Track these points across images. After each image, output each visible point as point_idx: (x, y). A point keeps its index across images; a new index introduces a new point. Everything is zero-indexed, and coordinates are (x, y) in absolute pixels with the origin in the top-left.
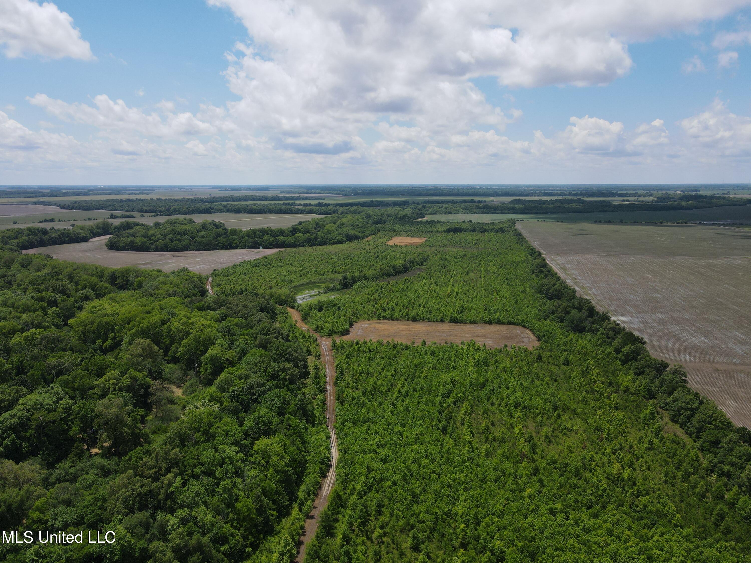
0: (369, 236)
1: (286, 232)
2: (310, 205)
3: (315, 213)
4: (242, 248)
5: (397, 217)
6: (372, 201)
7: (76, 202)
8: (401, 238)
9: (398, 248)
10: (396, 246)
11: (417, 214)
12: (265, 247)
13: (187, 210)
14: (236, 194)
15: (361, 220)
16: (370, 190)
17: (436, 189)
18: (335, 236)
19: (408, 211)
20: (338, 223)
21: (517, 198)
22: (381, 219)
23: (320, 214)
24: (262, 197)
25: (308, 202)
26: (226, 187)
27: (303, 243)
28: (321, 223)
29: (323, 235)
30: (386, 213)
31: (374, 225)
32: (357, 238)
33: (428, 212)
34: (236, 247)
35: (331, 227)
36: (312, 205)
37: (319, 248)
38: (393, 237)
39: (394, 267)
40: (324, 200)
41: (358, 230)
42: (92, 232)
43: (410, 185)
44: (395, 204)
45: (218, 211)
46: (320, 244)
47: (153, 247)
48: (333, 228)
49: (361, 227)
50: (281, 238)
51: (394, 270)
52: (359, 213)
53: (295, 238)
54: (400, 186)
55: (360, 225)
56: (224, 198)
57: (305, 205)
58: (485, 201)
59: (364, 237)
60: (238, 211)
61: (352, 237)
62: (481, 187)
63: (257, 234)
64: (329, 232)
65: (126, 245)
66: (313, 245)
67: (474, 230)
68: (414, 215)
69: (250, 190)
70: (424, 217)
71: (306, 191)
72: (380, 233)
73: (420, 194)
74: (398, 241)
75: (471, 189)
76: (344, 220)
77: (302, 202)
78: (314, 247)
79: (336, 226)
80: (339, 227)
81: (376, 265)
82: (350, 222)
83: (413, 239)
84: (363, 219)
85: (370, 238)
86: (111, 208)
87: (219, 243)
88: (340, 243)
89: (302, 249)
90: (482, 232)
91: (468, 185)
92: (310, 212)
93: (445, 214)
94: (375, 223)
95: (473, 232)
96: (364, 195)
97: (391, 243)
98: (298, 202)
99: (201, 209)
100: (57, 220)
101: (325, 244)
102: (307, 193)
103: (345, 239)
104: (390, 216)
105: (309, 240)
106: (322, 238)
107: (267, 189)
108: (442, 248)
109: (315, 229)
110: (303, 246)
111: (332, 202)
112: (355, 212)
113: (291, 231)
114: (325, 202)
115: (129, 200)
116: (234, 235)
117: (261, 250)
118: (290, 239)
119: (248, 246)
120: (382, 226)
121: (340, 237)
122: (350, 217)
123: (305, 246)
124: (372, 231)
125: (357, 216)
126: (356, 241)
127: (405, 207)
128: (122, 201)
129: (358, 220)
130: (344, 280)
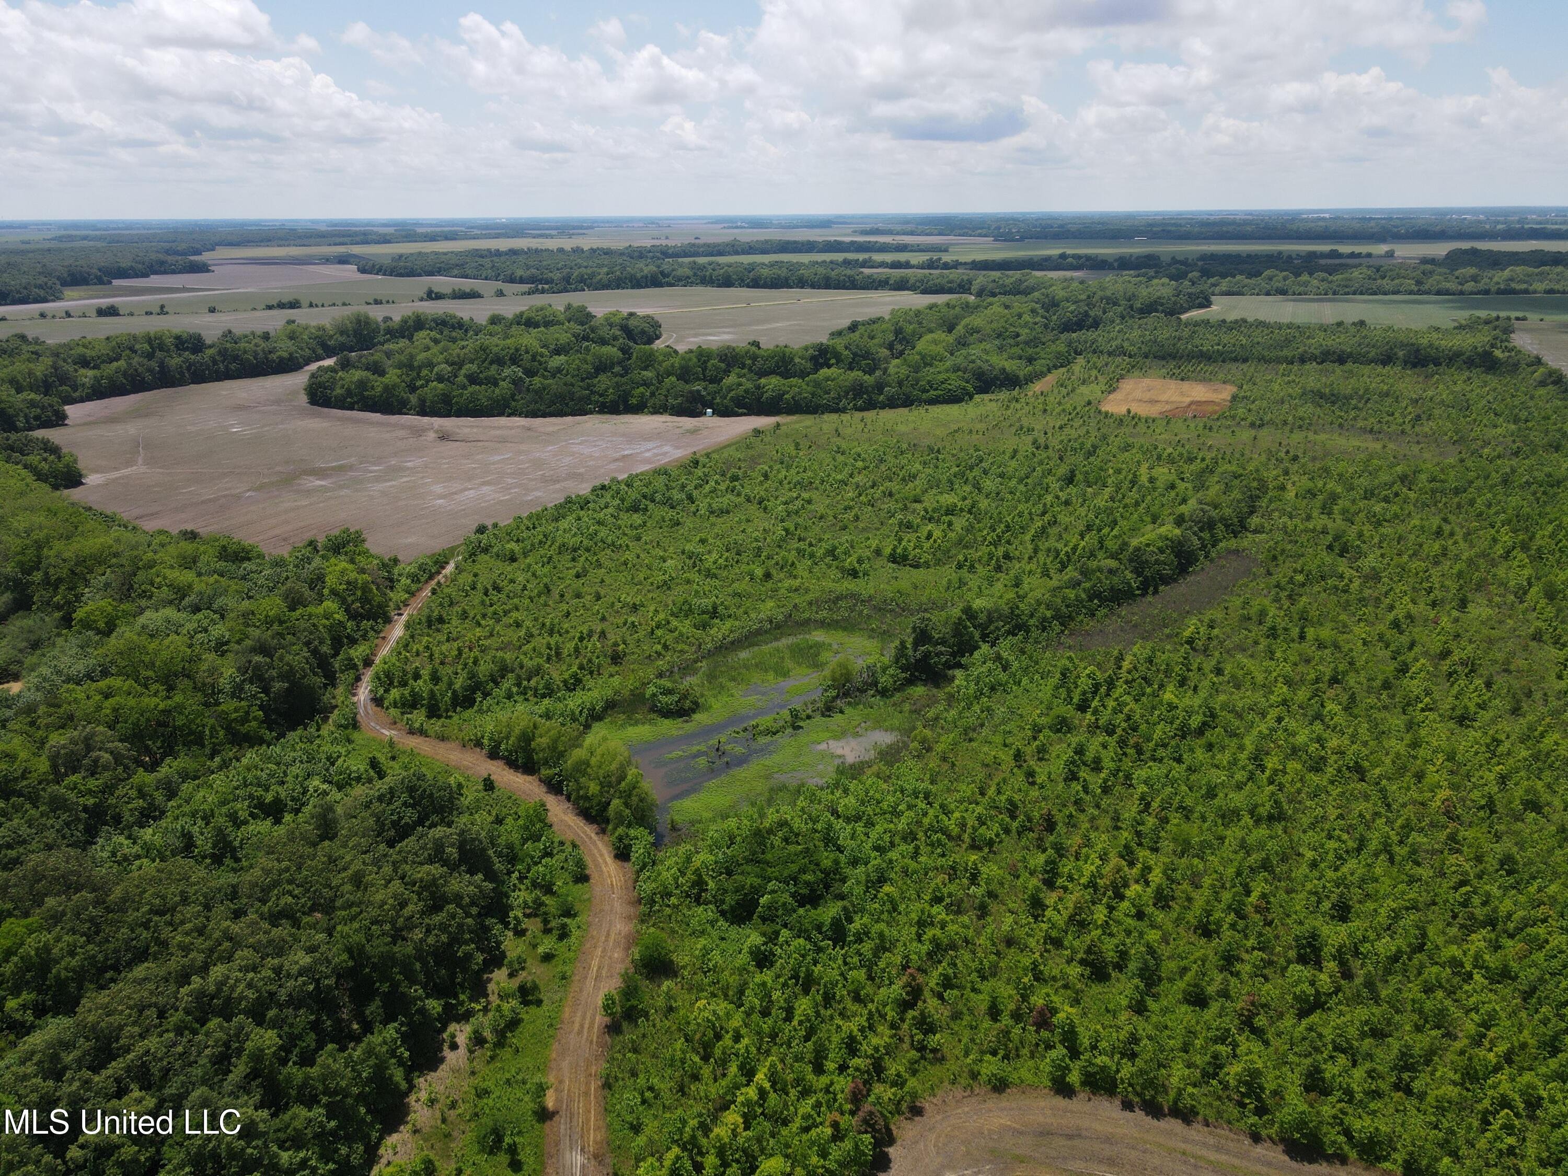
0: (1049, 371)
1: (797, 360)
2: (907, 265)
3: (913, 288)
4: (656, 411)
5: (1131, 307)
6: (1063, 256)
7: (401, 256)
8: (1147, 382)
9: (1142, 427)
10: (1135, 419)
11: (1190, 295)
12: (723, 412)
13: (605, 279)
14: (747, 236)
15: (1027, 317)
16: (1061, 226)
17: (1223, 223)
18: (941, 377)
19: (1162, 288)
20: (960, 329)
21: (1465, 245)
22: (1086, 314)
23: (924, 292)
24: (803, 244)
25: (902, 257)
26: (743, 219)
27: (839, 398)
28: (909, 328)
29: (904, 371)
30: (1100, 293)
31: (1064, 336)
32: (1010, 381)
33: (1217, 290)
34: (637, 409)
35: (935, 342)
36: (912, 267)
37: (887, 416)
38: (1122, 377)
39: (1138, 562)
40: (946, 251)
41: (1016, 351)
42: (324, 345)
43: (1157, 213)
44: (1123, 264)
45: (680, 280)
46: (892, 404)
47: (414, 399)
48: (939, 349)
49: (1027, 343)
50: (772, 383)
51: (1138, 572)
52: (1026, 292)
53: (817, 384)
54: (1130, 216)
55: (1025, 333)
56: (715, 245)
57: (896, 265)
58: (1369, 255)
59: (1031, 379)
60: (727, 282)
61: (996, 378)
62: (1337, 217)
63: (709, 364)
64: (927, 361)
65: (349, 393)
66: (870, 405)
67: (1387, 360)
68: (1182, 300)
69: (789, 227)
70: (1207, 304)
71: (909, 227)
72: (1080, 360)
73: (1185, 236)
74: (1138, 394)
75: (1314, 220)
76: (976, 320)
77: (889, 257)
78: (870, 415)
79: (951, 338)
80: (962, 343)
81: (1064, 519)
82: (994, 325)
83: (1186, 385)
84: (1033, 311)
85: (1051, 379)
86: (456, 272)
87: (592, 392)
88: (954, 399)
89: (830, 419)
90: (1414, 366)
91: (1300, 212)
92: (901, 286)
93: (1268, 294)
94: (1068, 327)
95: (1384, 363)
96: (1046, 238)
97: (1115, 405)
98: (878, 257)
99: (639, 275)
100: (305, 303)
101: (908, 402)
102: (912, 233)
103: (970, 388)
104: (1113, 302)
105: (858, 390)
106: (900, 384)
107: (825, 223)
108: (1298, 436)
109: (891, 347)
110: (837, 410)
111: (962, 259)
112: (1017, 290)
113: (813, 358)
114: (946, 258)
115: (513, 252)
116: (646, 368)
117: (709, 421)
118: (796, 387)
119: (673, 407)
120: (1091, 335)
121: (955, 382)
122: (996, 307)
123: (843, 410)
124: (1059, 355)
125: (1019, 304)
126: (1004, 395)
127: (1151, 272)
128: (498, 253)
129: (1020, 316)
130: (916, 644)
